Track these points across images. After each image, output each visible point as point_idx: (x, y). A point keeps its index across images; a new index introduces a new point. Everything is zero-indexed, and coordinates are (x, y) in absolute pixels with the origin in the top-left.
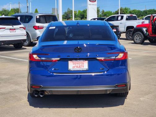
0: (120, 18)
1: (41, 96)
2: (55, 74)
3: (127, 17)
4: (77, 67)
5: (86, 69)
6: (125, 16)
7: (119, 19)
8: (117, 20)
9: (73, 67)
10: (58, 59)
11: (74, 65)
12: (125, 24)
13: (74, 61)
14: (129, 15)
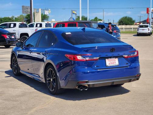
0: (12, 25)
1: (86, 89)
2: (98, 70)
3: (20, 25)
4: (112, 63)
5: (117, 65)
6: (18, 24)
7: (11, 27)
8: (10, 27)
9: (109, 64)
10: (98, 58)
11: (110, 62)
12: (19, 31)
13: (110, 59)
14: (21, 23)
